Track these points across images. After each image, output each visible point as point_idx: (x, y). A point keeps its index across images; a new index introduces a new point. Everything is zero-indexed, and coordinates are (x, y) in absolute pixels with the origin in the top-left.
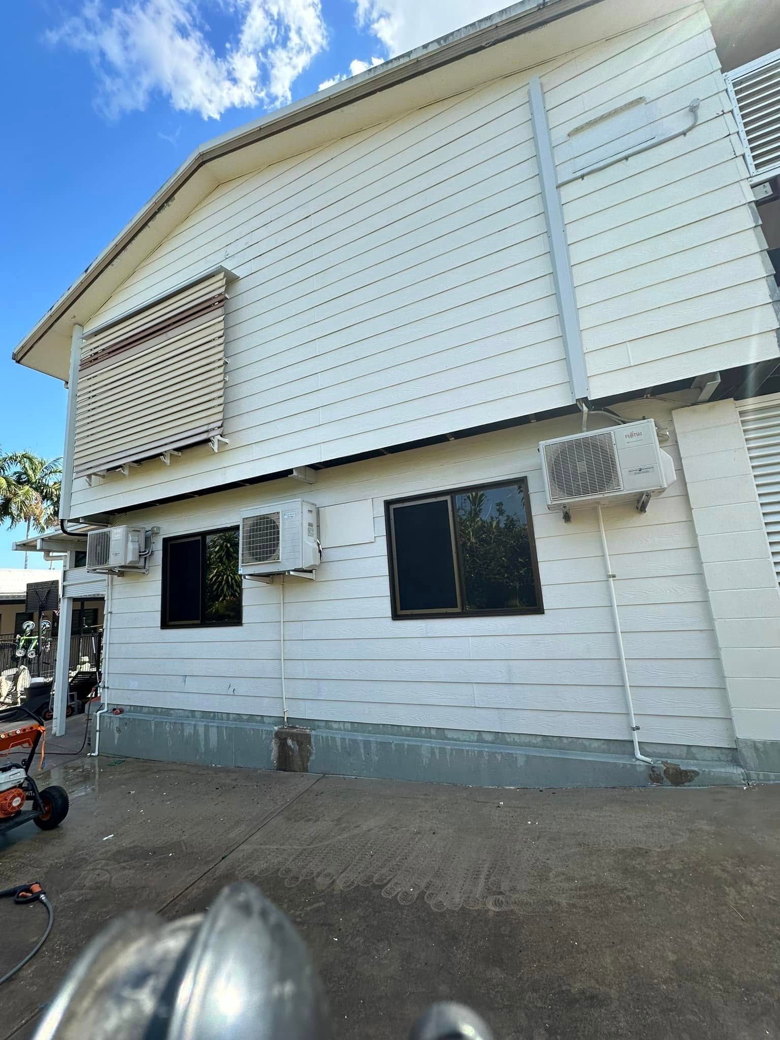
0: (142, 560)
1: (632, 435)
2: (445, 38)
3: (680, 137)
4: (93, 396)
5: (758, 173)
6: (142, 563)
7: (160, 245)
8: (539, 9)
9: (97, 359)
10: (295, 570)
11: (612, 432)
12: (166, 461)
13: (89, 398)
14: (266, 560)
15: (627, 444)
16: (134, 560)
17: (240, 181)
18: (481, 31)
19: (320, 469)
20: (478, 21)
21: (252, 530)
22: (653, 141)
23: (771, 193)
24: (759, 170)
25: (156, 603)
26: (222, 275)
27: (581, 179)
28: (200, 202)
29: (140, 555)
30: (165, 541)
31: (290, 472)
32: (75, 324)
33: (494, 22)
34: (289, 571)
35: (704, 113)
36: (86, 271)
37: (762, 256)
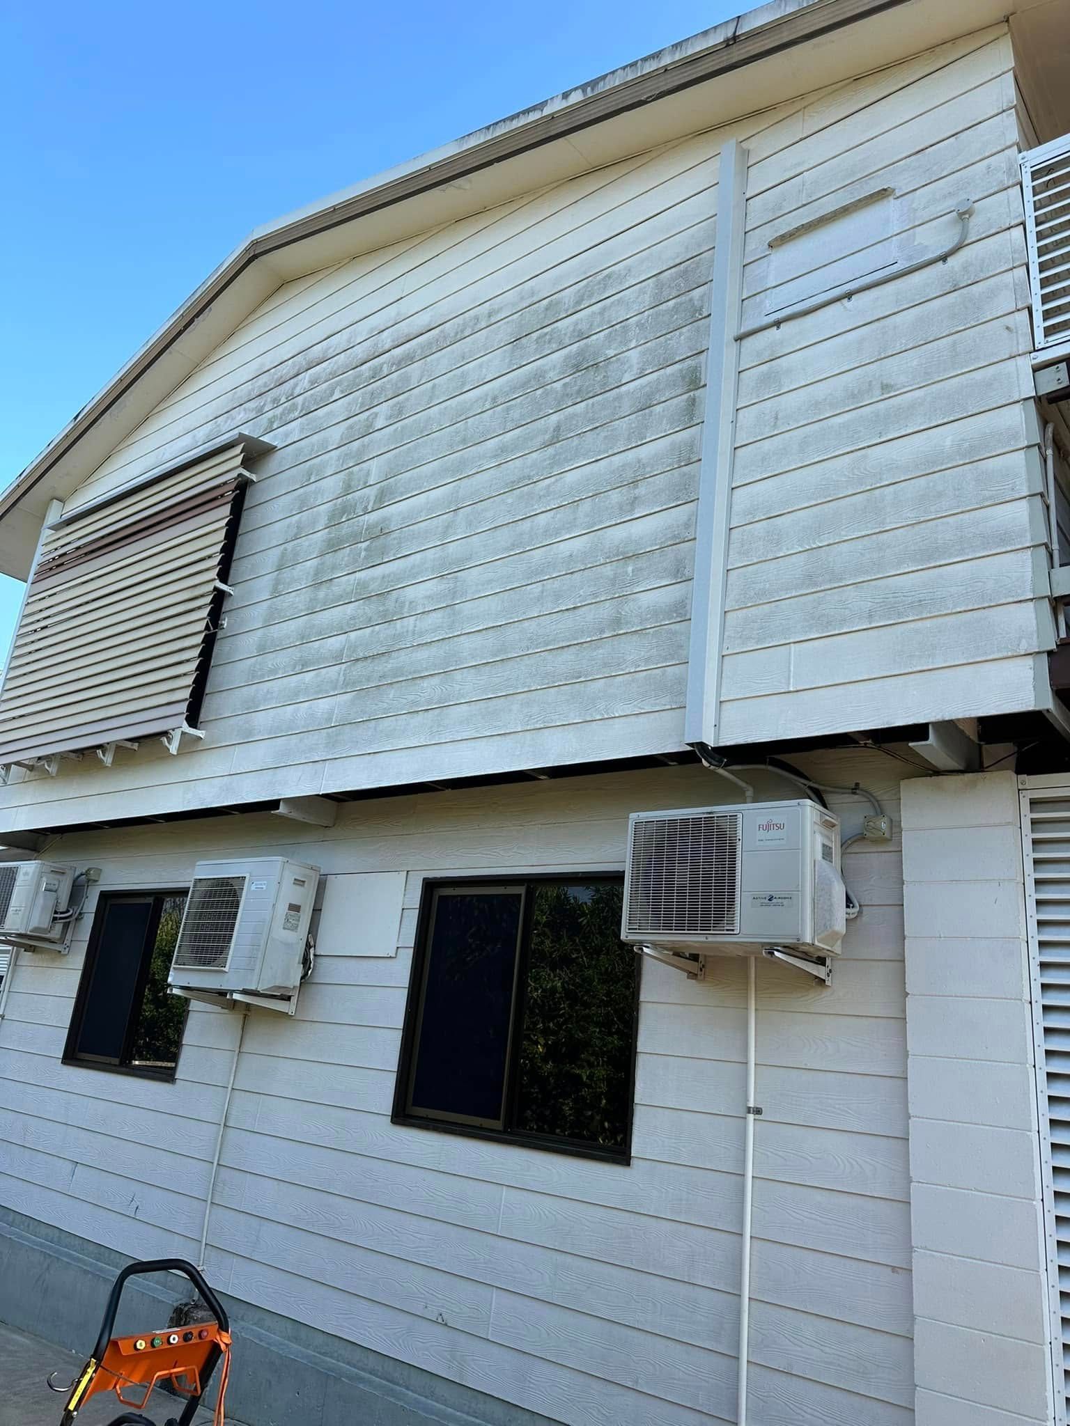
0: (59, 927)
1: (768, 827)
2: (593, 83)
3: (938, 263)
4: (43, 628)
5: (1047, 345)
6: (56, 933)
7: (188, 378)
8: (728, 45)
9: (62, 564)
10: (245, 992)
11: (740, 816)
12: (105, 759)
13: (35, 631)
14: (209, 964)
15: (758, 843)
16: (42, 926)
17: (311, 280)
18: (643, 76)
19: (344, 801)
20: (641, 60)
21: (203, 905)
22: (895, 268)
23: (1066, 383)
24: (1050, 339)
25: (63, 1013)
26: (238, 449)
27: (775, 328)
28: (254, 311)
29: (55, 919)
30: (104, 896)
31: (274, 804)
32: (52, 499)
33: (663, 64)
34: (232, 992)
35: (977, 225)
36: (76, 418)
37: (1031, 506)
